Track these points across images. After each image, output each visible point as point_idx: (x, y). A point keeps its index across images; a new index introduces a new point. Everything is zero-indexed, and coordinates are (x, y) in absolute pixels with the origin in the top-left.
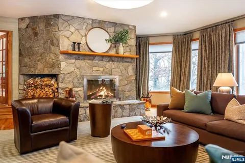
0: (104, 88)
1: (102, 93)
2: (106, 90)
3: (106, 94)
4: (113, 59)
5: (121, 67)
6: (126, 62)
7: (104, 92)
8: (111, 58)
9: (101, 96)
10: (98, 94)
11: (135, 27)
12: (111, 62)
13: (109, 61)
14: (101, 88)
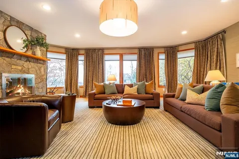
0: (21, 86)
1: (20, 91)
2: (23, 88)
3: (24, 92)
4: (30, 59)
5: (36, 68)
6: (40, 63)
7: (21, 90)
8: (28, 58)
9: (19, 93)
10: (16, 92)
11: (45, 35)
12: (28, 62)
13: (26, 61)
14: (18, 86)
